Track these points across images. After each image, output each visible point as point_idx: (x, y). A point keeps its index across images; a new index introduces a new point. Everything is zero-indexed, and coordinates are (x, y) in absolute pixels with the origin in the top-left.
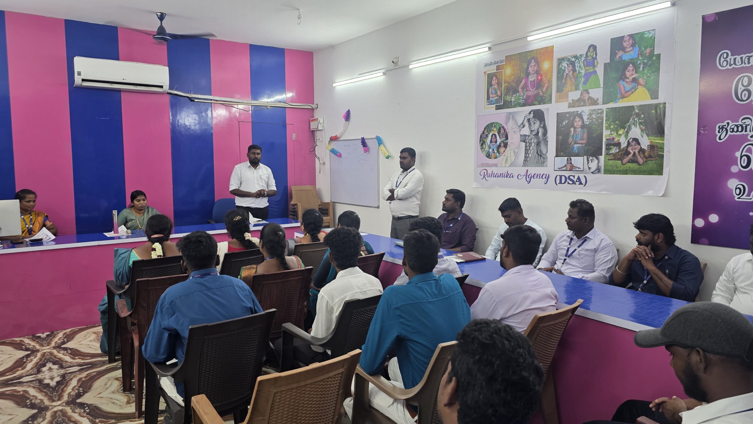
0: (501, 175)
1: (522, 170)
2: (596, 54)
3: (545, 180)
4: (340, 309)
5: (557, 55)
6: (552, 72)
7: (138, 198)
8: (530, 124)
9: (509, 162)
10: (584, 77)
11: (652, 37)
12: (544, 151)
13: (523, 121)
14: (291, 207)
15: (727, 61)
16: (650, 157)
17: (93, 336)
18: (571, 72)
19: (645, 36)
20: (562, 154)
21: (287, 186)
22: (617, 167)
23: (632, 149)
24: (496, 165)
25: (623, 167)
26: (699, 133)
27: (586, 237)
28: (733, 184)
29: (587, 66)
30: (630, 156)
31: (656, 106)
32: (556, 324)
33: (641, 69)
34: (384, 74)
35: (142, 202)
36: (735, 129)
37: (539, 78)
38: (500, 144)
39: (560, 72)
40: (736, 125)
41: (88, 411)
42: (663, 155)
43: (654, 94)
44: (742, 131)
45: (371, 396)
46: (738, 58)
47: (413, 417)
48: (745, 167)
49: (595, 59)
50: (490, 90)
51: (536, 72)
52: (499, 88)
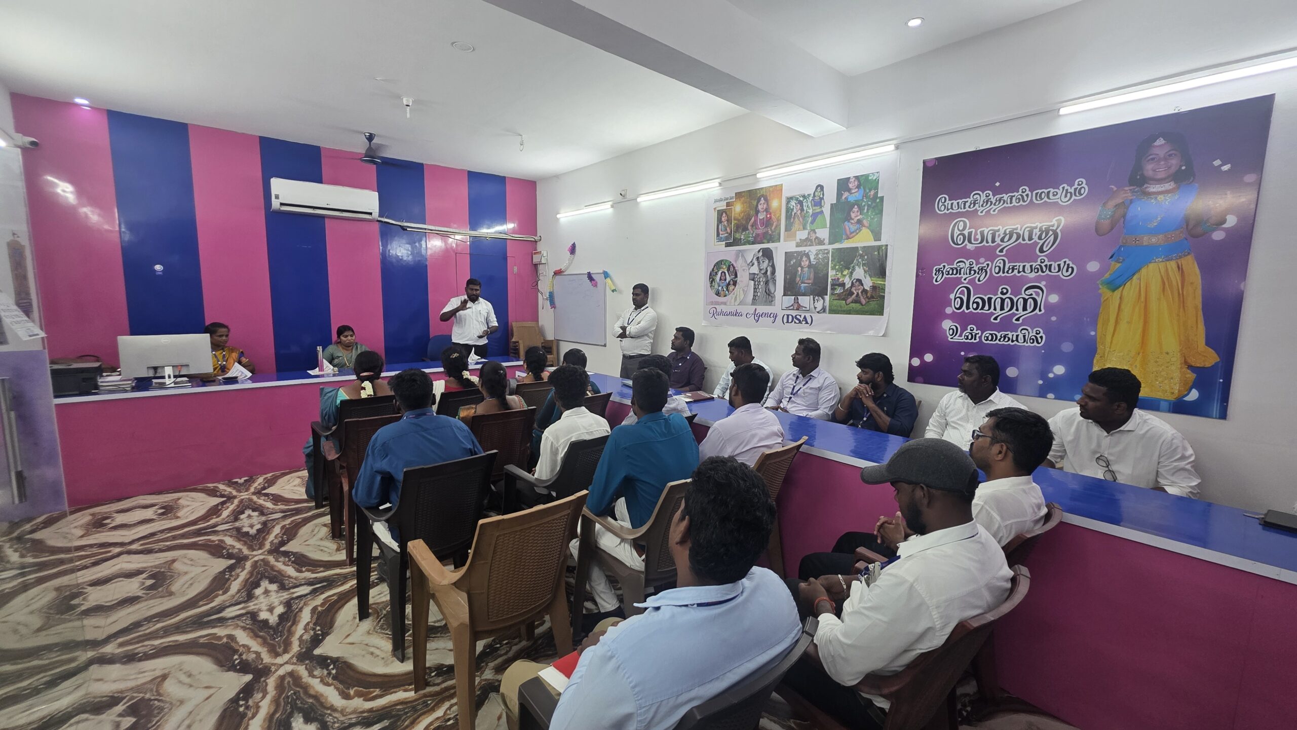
0: (731, 314)
1: (751, 309)
2: (823, 194)
3: (772, 319)
4: (566, 450)
5: (786, 194)
6: (781, 211)
7: (346, 334)
8: (759, 263)
9: (738, 301)
10: (811, 217)
11: (875, 180)
12: (772, 290)
13: (752, 259)
14: (511, 345)
15: (945, 206)
16: (872, 297)
17: (298, 481)
18: (799, 211)
19: (870, 178)
20: (789, 293)
21: (508, 322)
22: (841, 307)
23: (856, 290)
24: (725, 304)
25: (846, 308)
26: (917, 276)
27: (811, 375)
28: (947, 324)
29: (815, 206)
30: (854, 296)
31: (879, 247)
32: (782, 461)
33: (865, 211)
34: (612, 206)
35: (349, 338)
36: (951, 273)
37: (768, 216)
38: (729, 282)
39: (789, 210)
40: (951, 268)
41: (293, 559)
42: (884, 296)
43: (877, 237)
44: (956, 274)
45: (597, 537)
46: (955, 203)
47: (640, 557)
48: (959, 309)
49: (822, 199)
50: (720, 227)
51: (766, 210)
52: (729, 225)
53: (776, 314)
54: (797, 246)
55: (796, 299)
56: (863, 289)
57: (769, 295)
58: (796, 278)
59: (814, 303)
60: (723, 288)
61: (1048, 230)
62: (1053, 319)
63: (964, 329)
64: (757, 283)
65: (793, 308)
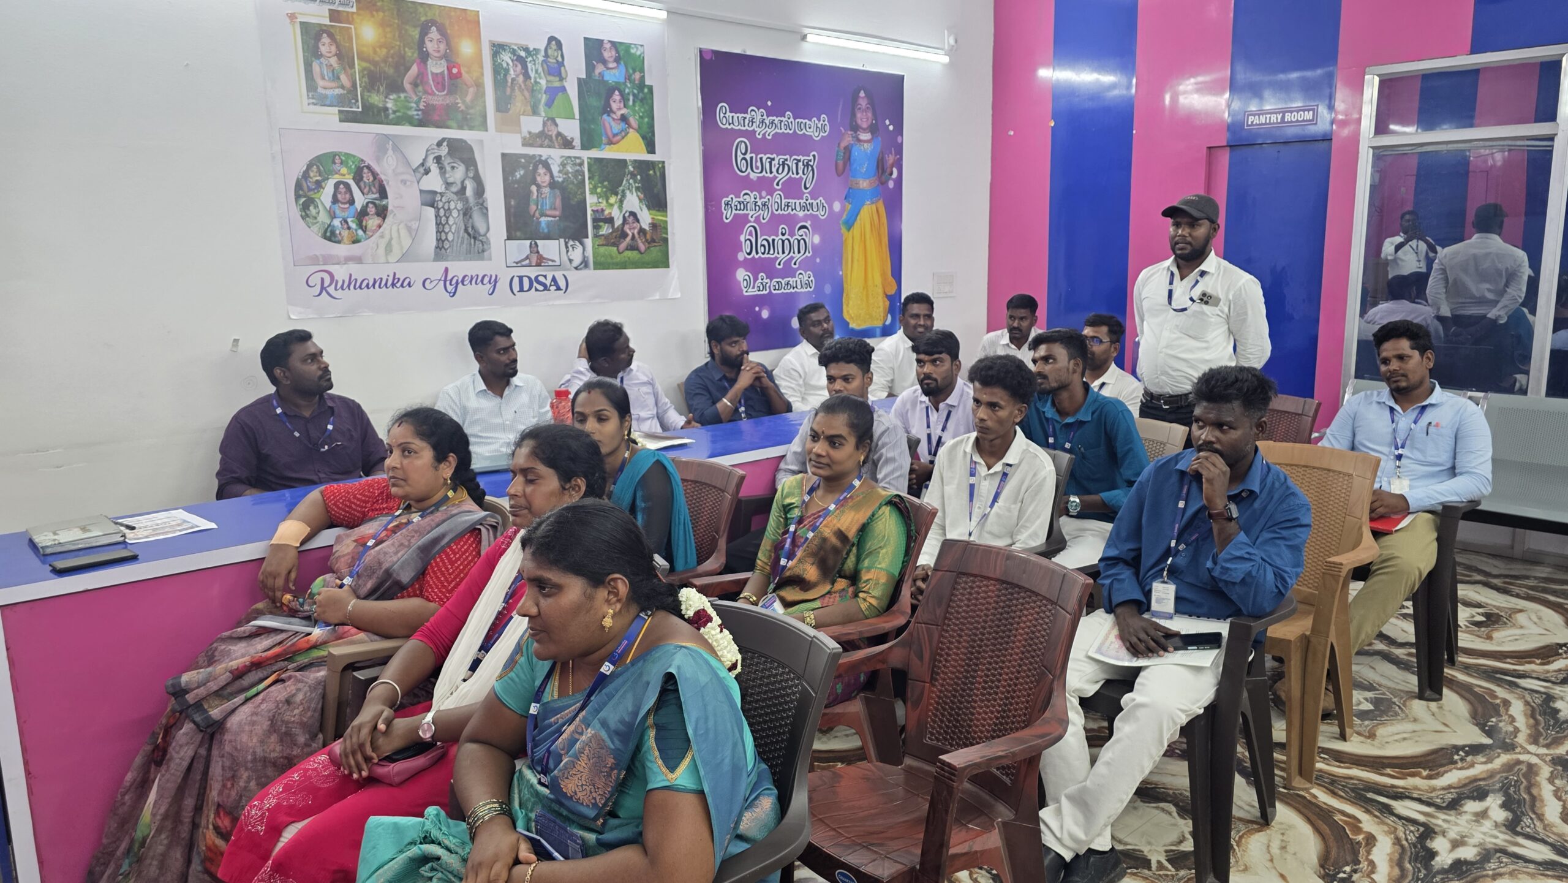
0: (377, 284)
2: (563, 57)
3: (489, 286)
5: (488, 35)
8: (442, 168)
9: (397, 253)
10: (545, 93)
11: (639, 56)
12: (481, 228)
13: (424, 160)
15: (726, 119)
16: (652, 240)
18: (521, 79)
20: (518, 234)
23: (630, 229)
26: (705, 209)
28: (741, 274)
29: (550, 74)
30: (629, 239)
31: (654, 164)
36: (738, 207)
37: (455, 71)
38: (366, 208)
40: (739, 202)
42: (668, 239)
44: (744, 209)
46: (736, 116)
48: (749, 254)
49: (561, 64)
50: (316, 67)
51: (445, 57)
52: (344, 69)
53: (496, 276)
54: (523, 145)
55: (533, 246)
56: (641, 227)
57: (475, 238)
58: (529, 205)
59: (567, 252)
60: (346, 222)
61: (808, 165)
62: (818, 260)
63: (756, 279)
64: (442, 212)
65: (530, 262)
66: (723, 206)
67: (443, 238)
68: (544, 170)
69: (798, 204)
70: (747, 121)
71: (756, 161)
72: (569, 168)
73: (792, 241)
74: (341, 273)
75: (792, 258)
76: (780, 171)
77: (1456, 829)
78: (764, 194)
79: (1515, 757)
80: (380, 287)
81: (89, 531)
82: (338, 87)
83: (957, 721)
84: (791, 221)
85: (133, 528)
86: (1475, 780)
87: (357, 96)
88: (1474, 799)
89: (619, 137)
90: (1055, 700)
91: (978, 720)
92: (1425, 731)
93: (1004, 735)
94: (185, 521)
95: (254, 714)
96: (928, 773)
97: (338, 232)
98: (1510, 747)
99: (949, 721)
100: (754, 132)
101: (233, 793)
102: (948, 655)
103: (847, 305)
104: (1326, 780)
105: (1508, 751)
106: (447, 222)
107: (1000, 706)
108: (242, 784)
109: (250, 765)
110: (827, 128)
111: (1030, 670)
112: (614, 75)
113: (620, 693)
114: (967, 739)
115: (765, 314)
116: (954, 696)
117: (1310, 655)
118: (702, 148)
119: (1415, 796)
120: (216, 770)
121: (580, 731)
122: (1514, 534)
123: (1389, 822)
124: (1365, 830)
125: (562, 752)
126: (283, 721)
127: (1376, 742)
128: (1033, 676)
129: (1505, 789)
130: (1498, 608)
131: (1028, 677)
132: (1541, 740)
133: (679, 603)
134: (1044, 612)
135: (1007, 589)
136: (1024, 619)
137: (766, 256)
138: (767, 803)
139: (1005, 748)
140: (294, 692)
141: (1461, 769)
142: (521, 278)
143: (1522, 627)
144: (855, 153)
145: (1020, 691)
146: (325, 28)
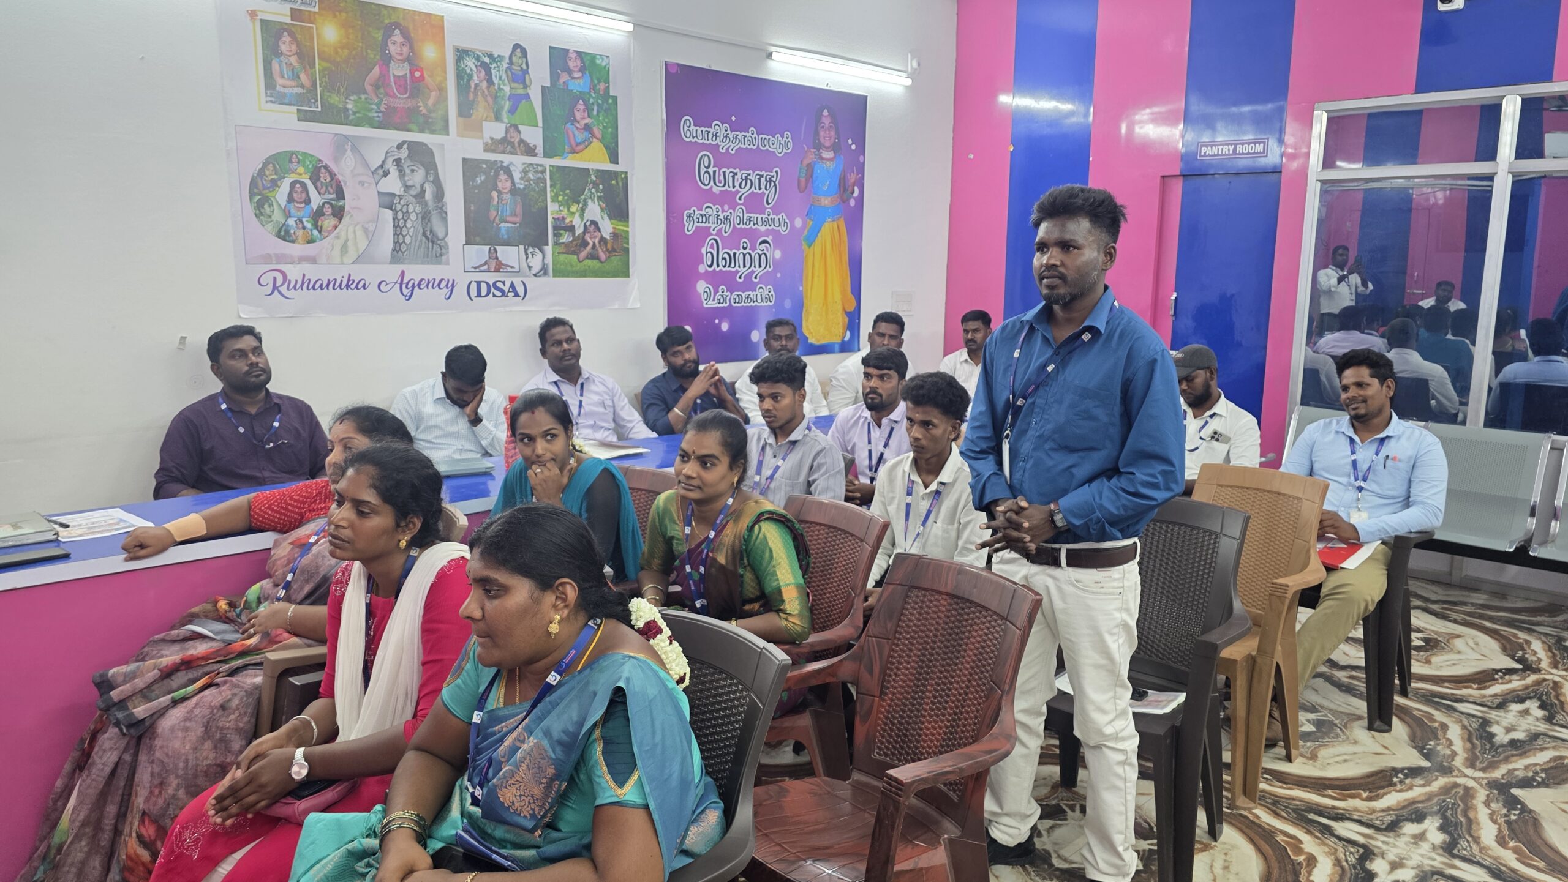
0: (331, 285)
2: (527, 65)
3: (445, 290)
6: (445, 72)
8: (401, 171)
9: (352, 254)
10: (509, 99)
11: (606, 66)
12: (441, 234)
13: (383, 162)
15: (690, 132)
16: (613, 250)
18: (484, 84)
20: (478, 239)
23: (591, 238)
26: (668, 221)
28: (702, 286)
29: (514, 81)
30: (589, 248)
31: (614, 175)
36: (700, 220)
38: (322, 207)
39: (461, 75)
40: (701, 215)
42: (628, 249)
44: (705, 222)
46: (700, 129)
48: (710, 266)
49: (526, 72)
50: (275, 66)
51: (408, 60)
52: (304, 68)
53: (454, 281)
54: (486, 150)
55: (492, 251)
56: (602, 236)
57: (433, 242)
58: (489, 210)
59: (527, 258)
60: (301, 222)
61: (770, 181)
62: (779, 275)
63: (716, 292)
64: (400, 215)
65: (489, 268)
66: (685, 218)
67: (401, 241)
68: (506, 177)
69: (759, 219)
70: (710, 135)
71: (719, 175)
72: (531, 175)
73: (753, 255)
74: (294, 272)
75: (753, 272)
76: (743, 185)
77: (1395, 851)
78: (726, 207)
79: (1452, 780)
80: (334, 288)
81: (20, 528)
82: (297, 86)
83: (906, 736)
84: (752, 235)
85: (67, 526)
86: (1414, 802)
87: (317, 95)
88: (1412, 821)
89: (582, 147)
90: (1004, 715)
91: (926, 735)
92: (1364, 753)
93: (951, 751)
94: (122, 520)
95: (187, 719)
96: (875, 788)
97: (292, 231)
98: (1447, 770)
99: (898, 736)
100: (717, 146)
101: (161, 801)
102: (898, 669)
103: (807, 320)
104: (1268, 800)
105: (1446, 774)
106: (405, 225)
107: (949, 721)
108: (170, 791)
109: (181, 772)
110: (790, 145)
111: (979, 686)
112: (578, 84)
113: (565, 702)
114: (915, 753)
115: (725, 327)
116: (904, 711)
117: (1256, 675)
118: (665, 160)
119: (1355, 817)
120: (144, 776)
121: (522, 739)
122: (1452, 561)
123: (1330, 843)
124: (1306, 851)
125: (503, 760)
126: (217, 727)
127: (1318, 763)
128: (982, 691)
129: (1442, 812)
130: (1436, 633)
131: (977, 692)
132: (1478, 764)
133: (629, 613)
134: (994, 627)
135: (958, 604)
136: (974, 634)
137: (727, 269)
138: (713, 817)
139: (951, 764)
140: (229, 697)
141: (1400, 791)
142: (479, 283)
143: (1459, 652)
144: (818, 171)
145: (969, 706)
146: (286, 27)
